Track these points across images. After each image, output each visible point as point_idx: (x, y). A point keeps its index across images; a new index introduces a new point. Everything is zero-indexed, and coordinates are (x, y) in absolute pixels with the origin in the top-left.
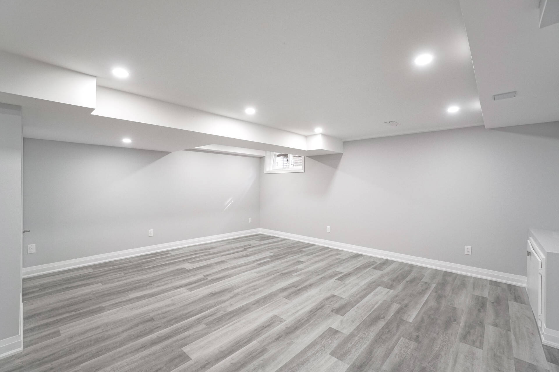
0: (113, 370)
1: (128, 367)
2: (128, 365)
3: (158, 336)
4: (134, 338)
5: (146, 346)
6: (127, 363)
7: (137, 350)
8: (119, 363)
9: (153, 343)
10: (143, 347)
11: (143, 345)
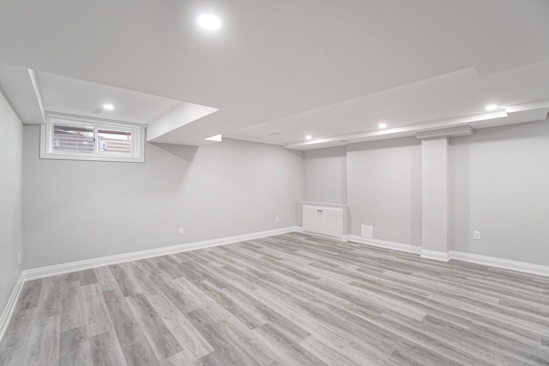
0: (481, 354)
1: (468, 346)
2: (467, 347)
3: (418, 339)
4: (436, 357)
5: (437, 344)
6: (466, 348)
7: (447, 347)
8: (472, 354)
9: (430, 340)
10: (441, 345)
11: (438, 346)
